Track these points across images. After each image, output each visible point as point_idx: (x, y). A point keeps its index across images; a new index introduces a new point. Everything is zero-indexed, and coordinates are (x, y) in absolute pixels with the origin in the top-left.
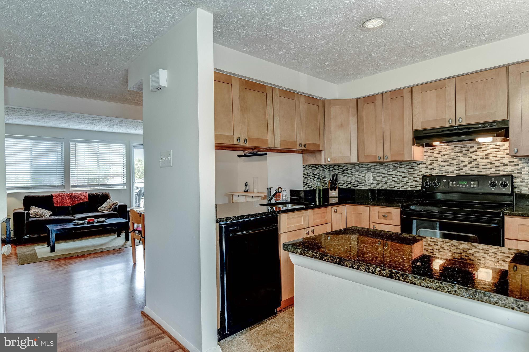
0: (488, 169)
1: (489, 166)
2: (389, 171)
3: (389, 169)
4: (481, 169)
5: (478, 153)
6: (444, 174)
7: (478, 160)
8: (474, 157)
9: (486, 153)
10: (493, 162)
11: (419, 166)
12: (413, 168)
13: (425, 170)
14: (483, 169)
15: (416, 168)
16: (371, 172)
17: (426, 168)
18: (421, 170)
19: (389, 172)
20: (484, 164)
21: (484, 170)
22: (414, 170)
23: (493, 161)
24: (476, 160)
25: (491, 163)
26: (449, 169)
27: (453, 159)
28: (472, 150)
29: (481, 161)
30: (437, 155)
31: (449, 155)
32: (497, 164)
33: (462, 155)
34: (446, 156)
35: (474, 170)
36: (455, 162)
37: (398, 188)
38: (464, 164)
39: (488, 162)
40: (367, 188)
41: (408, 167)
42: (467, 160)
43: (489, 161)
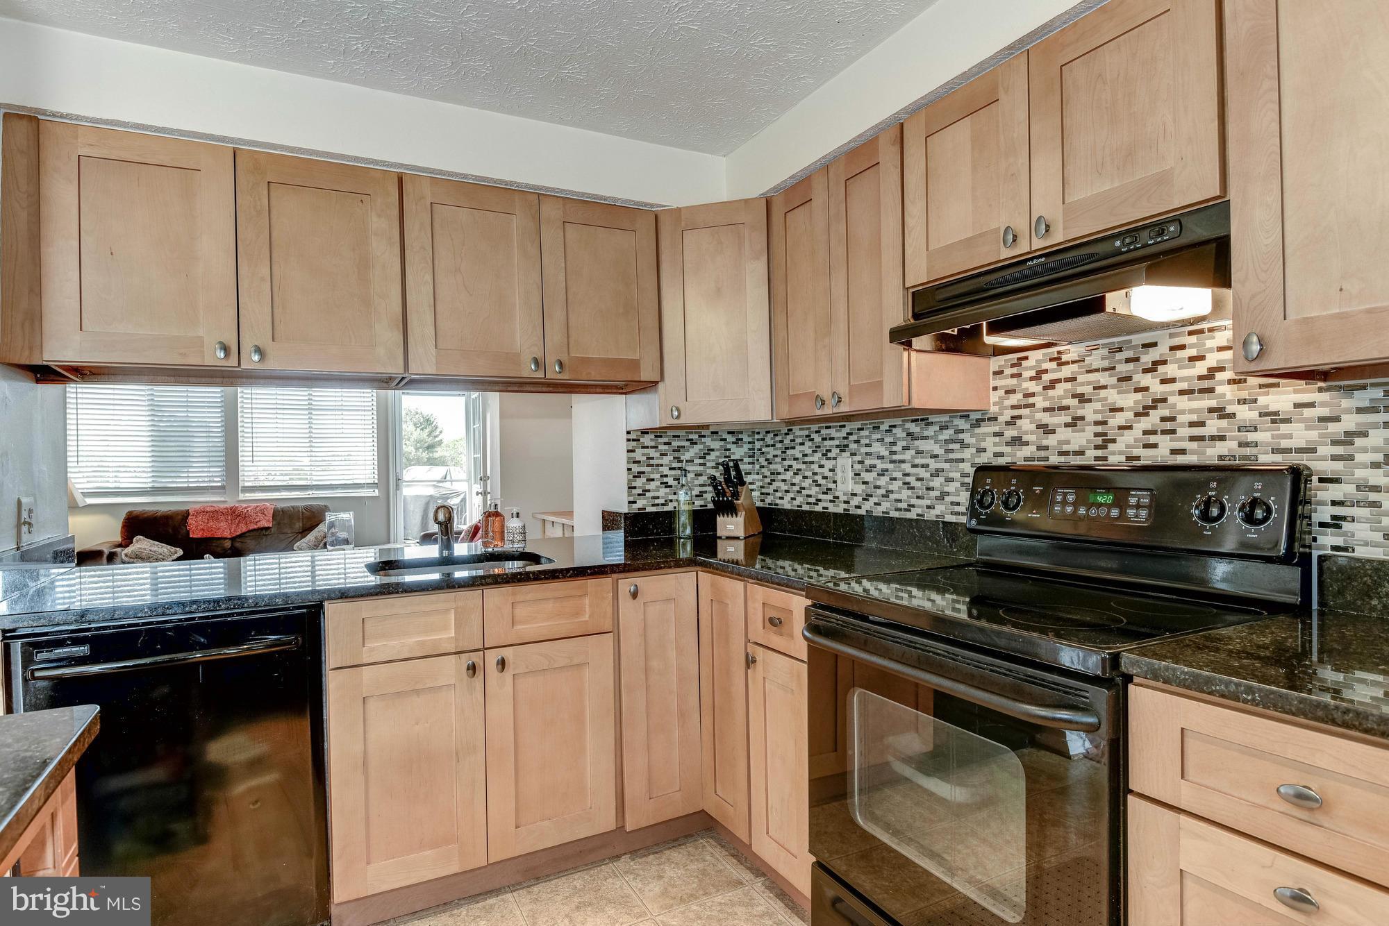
0: (1213, 438)
1: (1214, 425)
2: (894, 448)
3: (894, 444)
4: (1181, 439)
5: (1170, 370)
6: (1055, 460)
7: (1171, 400)
8: (1157, 389)
9: (1201, 368)
10: (1229, 409)
11: (977, 430)
12: (961, 436)
13: (995, 445)
14: (1192, 439)
15: (966, 437)
16: (848, 454)
17: (997, 439)
18: (983, 445)
19: (895, 453)
20: (1194, 418)
21: (1194, 445)
22: (964, 446)
23: (1231, 403)
24: (1164, 400)
25: (1220, 412)
26: (1068, 442)
27: (1083, 399)
28: (1148, 358)
29: (1183, 403)
30: (1033, 387)
31: (1068, 385)
32: (1246, 414)
33: (1114, 380)
34: (1060, 389)
35: (1155, 446)
36: (1089, 412)
37: (919, 511)
38: (1120, 419)
39: (1211, 410)
40: (839, 509)
41: (947, 434)
42: (1130, 400)
43: (1213, 403)
